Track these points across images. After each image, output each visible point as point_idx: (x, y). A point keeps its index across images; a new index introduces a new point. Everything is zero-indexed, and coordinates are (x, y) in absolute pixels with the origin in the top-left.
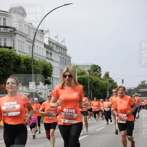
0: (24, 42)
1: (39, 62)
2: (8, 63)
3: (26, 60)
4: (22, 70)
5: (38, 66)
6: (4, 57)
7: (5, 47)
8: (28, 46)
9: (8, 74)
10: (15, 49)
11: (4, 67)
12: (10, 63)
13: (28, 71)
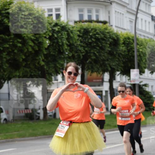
0: (123, 14)
1: (144, 41)
2: (101, 44)
3: (126, 39)
4: (121, 53)
5: (143, 48)
6: (97, 36)
7: (98, 21)
8: (128, 20)
9: (102, 58)
10: (111, 24)
11: (97, 49)
12: (104, 43)
13: (128, 54)
